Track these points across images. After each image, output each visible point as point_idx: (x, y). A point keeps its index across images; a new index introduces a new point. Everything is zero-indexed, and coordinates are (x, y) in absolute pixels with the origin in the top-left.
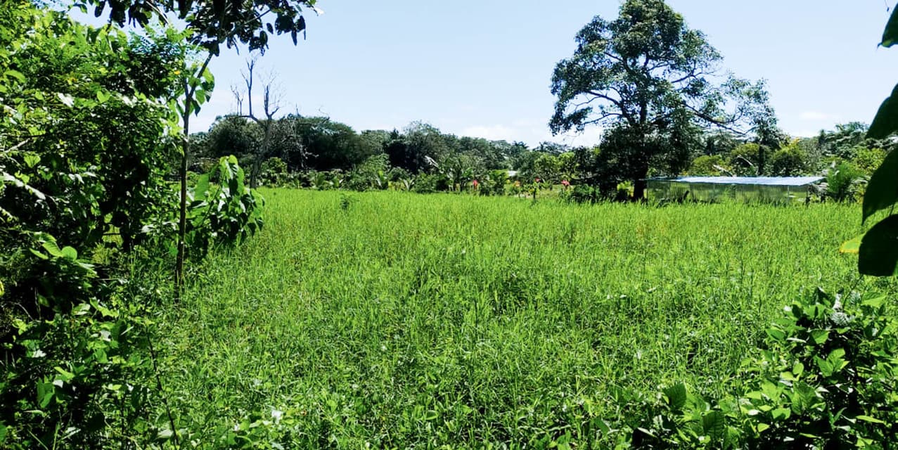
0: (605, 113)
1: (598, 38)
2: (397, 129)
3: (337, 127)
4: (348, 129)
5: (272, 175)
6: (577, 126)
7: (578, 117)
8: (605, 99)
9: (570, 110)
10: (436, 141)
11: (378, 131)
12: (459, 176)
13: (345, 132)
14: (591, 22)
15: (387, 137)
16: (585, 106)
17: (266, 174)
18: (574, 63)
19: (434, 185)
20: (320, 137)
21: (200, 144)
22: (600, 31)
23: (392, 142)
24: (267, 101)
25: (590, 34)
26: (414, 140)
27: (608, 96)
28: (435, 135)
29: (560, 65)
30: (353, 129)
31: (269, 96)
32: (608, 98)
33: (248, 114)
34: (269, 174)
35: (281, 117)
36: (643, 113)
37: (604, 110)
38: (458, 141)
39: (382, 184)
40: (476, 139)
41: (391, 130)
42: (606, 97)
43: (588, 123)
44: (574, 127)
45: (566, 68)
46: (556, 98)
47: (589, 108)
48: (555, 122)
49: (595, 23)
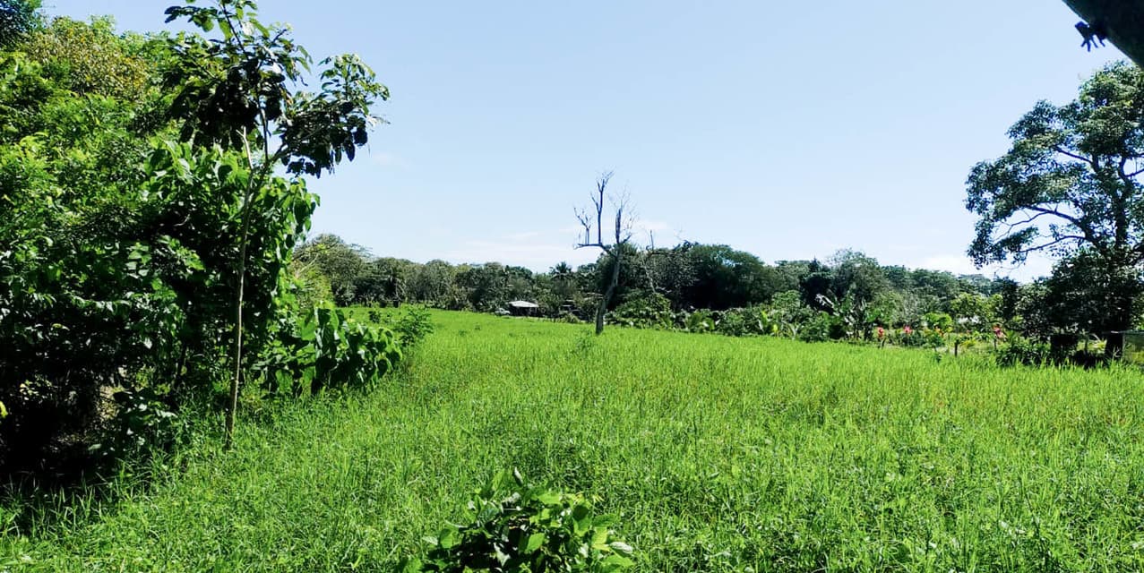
0: (1058, 235)
1: (1042, 131)
2: (819, 259)
3: (738, 257)
4: (754, 260)
5: (651, 314)
6: (1014, 254)
7: (1015, 242)
8: (1055, 216)
9: (1000, 232)
10: (871, 275)
11: (801, 261)
12: (861, 320)
13: (747, 264)
14: (1032, 110)
15: (804, 270)
16: (1025, 226)
17: (644, 313)
18: (998, 166)
19: (826, 330)
20: (719, 269)
21: (587, 278)
22: (1048, 121)
23: (812, 275)
24: (618, 226)
25: (1032, 126)
26: (840, 273)
27: (1059, 211)
28: (871, 267)
29: (976, 170)
30: (761, 259)
31: (622, 220)
32: (1059, 215)
33: (597, 243)
34: (648, 312)
35: (676, 246)
36: (1121, 235)
37: (1058, 231)
38: (910, 274)
39: (764, 328)
40: (936, 272)
41: (811, 259)
42: (1055, 212)
43: (1032, 249)
44: (1010, 256)
45: (985, 173)
46: (975, 217)
47: (1030, 230)
48: (978, 250)
49: (1039, 111)
